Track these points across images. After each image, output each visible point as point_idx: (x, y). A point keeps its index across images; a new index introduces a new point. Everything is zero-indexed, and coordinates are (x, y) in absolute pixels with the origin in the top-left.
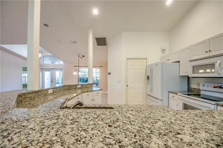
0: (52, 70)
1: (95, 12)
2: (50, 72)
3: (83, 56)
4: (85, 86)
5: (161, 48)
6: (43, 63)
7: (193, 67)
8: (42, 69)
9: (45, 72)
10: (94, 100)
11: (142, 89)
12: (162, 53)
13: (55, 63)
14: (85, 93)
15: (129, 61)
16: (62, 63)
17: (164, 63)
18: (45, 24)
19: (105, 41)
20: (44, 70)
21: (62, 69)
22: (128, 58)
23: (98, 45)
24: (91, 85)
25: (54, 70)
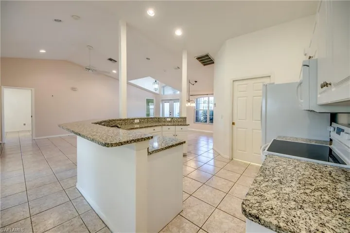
0: (170, 102)
3: (196, 82)
4: (176, 120)
6: (163, 94)
8: (163, 100)
10: (176, 135)
15: (236, 83)
17: (270, 84)
18: (147, 58)
19: (210, 58)
20: (164, 102)
21: (179, 99)
22: (234, 80)
23: (204, 65)
24: (184, 119)
25: (173, 102)
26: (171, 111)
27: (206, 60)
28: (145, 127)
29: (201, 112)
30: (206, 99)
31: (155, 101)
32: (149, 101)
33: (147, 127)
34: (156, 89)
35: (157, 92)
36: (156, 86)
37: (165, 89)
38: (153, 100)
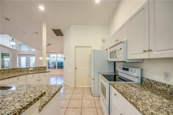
0: (27, 56)
1: (42, 8)
2: (25, 57)
3: (49, 44)
4: (38, 69)
5: (102, 39)
6: (19, 50)
7: (110, 53)
8: (19, 55)
9: (21, 57)
10: (40, 80)
11: (88, 71)
12: (103, 42)
13: (32, 50)
14: (29, 75)
15: (77, 48)
16: (34, 50)
17: (95, 50)
18: (6, 18)
19: (61, 32)
20: (20, 56)
21: (35, 55)
22: (76, 46)
23: (57, 35)
24: (45, 68)
25: (29, 56)
26: (28, 63)
27: (58, 33)
28: (8, 78)
29: (50, 63)
30: (55, 55)
31: (11, 55)
32: (3, 55)
33: (10, 78)
34: (13, 46)
35: (14, 48)
36: (14, 43)
37: (21, 46)
38: (9, 54)
